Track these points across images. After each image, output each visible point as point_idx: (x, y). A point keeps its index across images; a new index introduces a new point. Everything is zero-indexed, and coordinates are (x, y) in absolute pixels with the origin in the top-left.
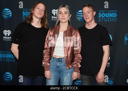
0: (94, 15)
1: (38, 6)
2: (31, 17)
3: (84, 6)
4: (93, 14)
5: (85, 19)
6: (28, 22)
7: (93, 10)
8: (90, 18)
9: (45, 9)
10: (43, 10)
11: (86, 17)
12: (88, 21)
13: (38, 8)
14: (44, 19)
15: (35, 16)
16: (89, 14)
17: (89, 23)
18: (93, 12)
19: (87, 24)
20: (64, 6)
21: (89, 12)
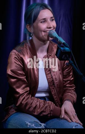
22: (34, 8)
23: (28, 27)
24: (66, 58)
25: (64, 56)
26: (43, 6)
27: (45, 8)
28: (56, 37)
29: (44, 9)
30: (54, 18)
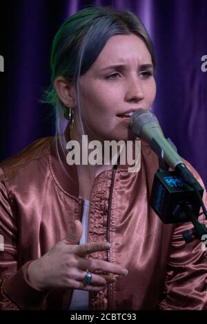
22: (89, 25)
23: (59, 87)
24: (183, 215)
25: (178, 206)
26: (121, 22)
27: (127, 30)
28: (153, 139)
29: (122, 32)
30: (151, 69)
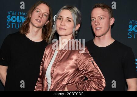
0: (111, 24)
1: (38, 7)
2: (27, 24)
3: (95, 7)
4: (109, 22)
5: (94, 30)
6: (22, 31)
7: (111, 16)
8: (103, 29)
9: (49, 12)
10: (45, 15)
11: (96, 25)
12: (98, 33)
13: (38, 11)
14: (48, 29)
15: (32, 23)
16: (102, 20)
17: (101, 37)
18: (110, 19)
19: (96, 38)
20: (70, 8)
21: (102, 18)
